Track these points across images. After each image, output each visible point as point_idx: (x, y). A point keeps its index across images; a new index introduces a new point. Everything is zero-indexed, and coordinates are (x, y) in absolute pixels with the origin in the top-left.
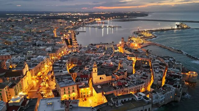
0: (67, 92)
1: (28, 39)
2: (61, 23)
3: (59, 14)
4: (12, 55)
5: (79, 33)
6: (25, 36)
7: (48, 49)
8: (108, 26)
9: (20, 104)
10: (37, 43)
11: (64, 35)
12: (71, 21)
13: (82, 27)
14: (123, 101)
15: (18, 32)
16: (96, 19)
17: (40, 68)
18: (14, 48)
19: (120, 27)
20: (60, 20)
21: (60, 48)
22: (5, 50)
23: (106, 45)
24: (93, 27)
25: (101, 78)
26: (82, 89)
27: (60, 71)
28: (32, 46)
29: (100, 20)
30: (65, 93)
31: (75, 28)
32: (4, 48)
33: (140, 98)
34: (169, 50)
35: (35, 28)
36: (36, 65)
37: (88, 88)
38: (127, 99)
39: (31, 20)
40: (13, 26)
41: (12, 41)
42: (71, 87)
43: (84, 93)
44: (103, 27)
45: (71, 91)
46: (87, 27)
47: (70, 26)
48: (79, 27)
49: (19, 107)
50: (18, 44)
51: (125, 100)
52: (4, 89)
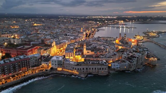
0: (68, 56)
1: (64, 32)
2: (90, 23)
3: (93, 17)
4: (51, 38)
5: (99, 31)
6: (63, 30)
7: (71, 37)
8: (125, 27)
9: (46, 56)
10: (68, 34)
11: (87, 31)
12: (98, 22)
13: (105, 26)
14: (93, 63)
15: (60, 27)
16: (120, 22)
17: (62, 46)
18: (54, 35)
19: (135, 28)
20: (90, 22)
21: (79, 38)
22: (49, 36)
23: (109, 38)
24: (112, 27)
25: (88, 52)
26: (76, 56)
27: (69, 47)
28: (64, 35)
29: (123, 22)
30: (67, 56)
31: (98, 27)
32: (49, 35)
33: (102, 63)
34: (160, 46)
35: (71, 26)
36: (61, 44)
37: (79, 56)
38: (95, 62)
39: (72, 21)
40: (59, 24)
41: (55, 32)
42: (70, 54)
43: (77, 58)
44: (121, 27)
45: (70, 56)
46: (109, 27)
47: (96, 25)
48: (103, 27)
49: (45, 57)
50: (57, 34)
51: (94, 63)
52: (42, 50)
